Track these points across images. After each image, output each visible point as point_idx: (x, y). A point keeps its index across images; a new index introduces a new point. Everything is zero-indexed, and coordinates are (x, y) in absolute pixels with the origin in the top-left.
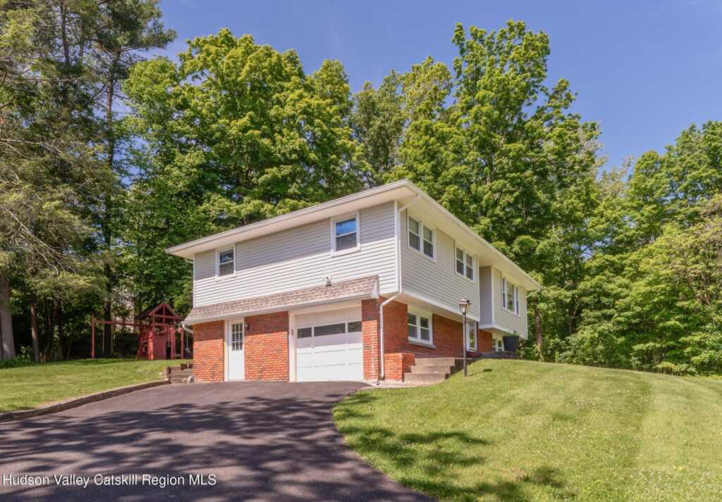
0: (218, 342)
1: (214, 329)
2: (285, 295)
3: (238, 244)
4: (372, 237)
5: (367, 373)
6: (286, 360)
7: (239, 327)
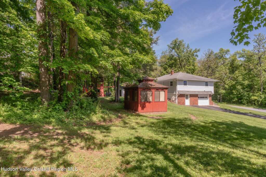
0: (184, 98)
1: (183, 95)
2: (198, 91)
3: (188, 80)
4: (210, 86)
5: (210, 105)
6: (198, 102)
7: (187, 95)
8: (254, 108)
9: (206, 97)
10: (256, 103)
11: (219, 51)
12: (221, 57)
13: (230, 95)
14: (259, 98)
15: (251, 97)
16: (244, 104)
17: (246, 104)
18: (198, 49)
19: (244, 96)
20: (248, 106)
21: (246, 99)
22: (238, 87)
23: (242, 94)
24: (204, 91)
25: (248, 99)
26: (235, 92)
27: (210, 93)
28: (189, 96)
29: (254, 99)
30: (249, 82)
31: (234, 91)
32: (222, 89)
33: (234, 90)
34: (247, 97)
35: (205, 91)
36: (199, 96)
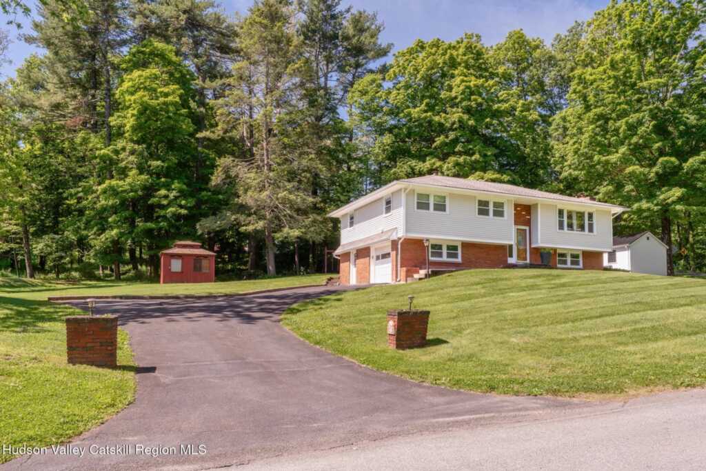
0: (348, 263)
1: (346, 256)
4: (395, 207)
6: (369, 272)
35: (382, 232)
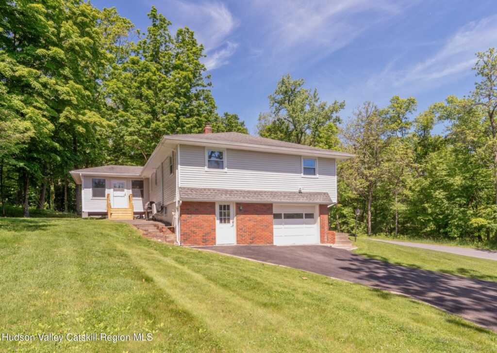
0: (210, 217)
2: (272, 193)
3: (228, 149)
4: (323, 173)
5: (322, 241)
6: (272, 232)
7: (225, 208)
8: (478, 248)
9: (310, 216)
10: (483, 237)
11: (390, 104)
12: (396, 119)
13: (418, 216)
14: (490, 221)
15: (469, 220)
16: (453, 239)
17: (458, 239)
18: (340, 101)
19: (453, 218)
20: (463, 243)
21: (458, 227)
22: (437, 193)
23: (446, 211)
24: (298, 191)
25: (463, 224)
26: (430, 207)
27: (320, 200)
28: (233, 210)
29: (477, 225)
30: (464, 179)
31: (426, 205)
32: (399, 201)
33: (427, 202)
34: (460, 219)
35: (300, 192)
36: (275, 211)
